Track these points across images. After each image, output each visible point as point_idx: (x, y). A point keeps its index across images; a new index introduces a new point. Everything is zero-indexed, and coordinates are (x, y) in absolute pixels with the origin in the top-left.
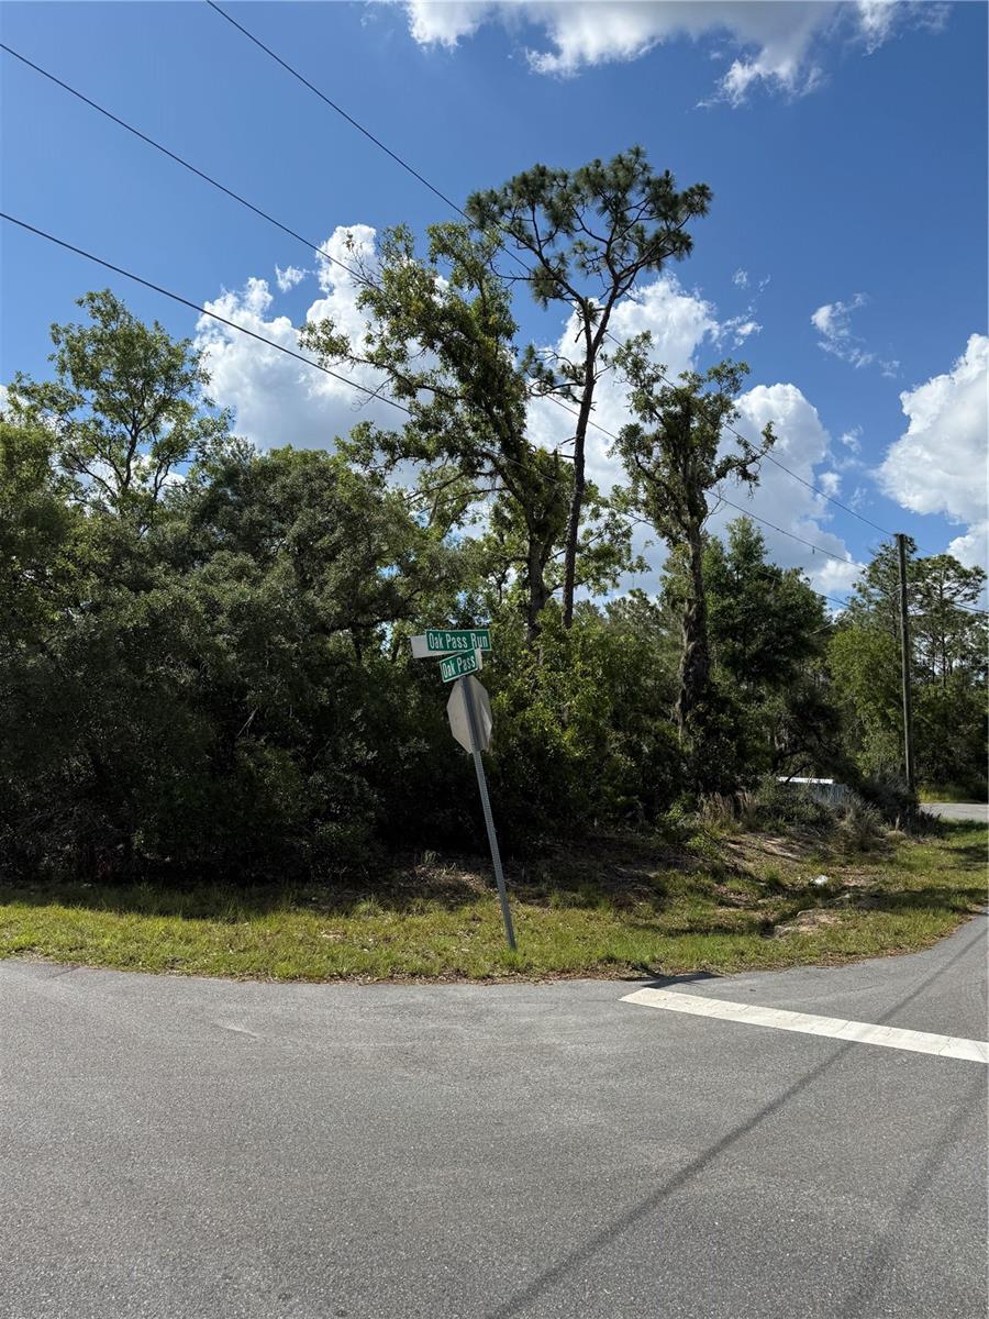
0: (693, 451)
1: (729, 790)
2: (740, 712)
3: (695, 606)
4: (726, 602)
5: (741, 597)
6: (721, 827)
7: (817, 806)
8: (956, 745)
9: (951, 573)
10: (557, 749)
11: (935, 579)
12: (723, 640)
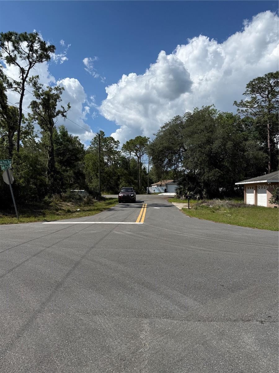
0: (50, 109)
1: (59, 192)
2: (62, 175)
3: (51, 148)
4: (59, 147)
5: (62, 146)
6: (57, 201)
7: (79, 196)
8: (112, 182)
9: (112, 141)
10: (18, 184)
11: (109, 143)
12: (58, 157)
